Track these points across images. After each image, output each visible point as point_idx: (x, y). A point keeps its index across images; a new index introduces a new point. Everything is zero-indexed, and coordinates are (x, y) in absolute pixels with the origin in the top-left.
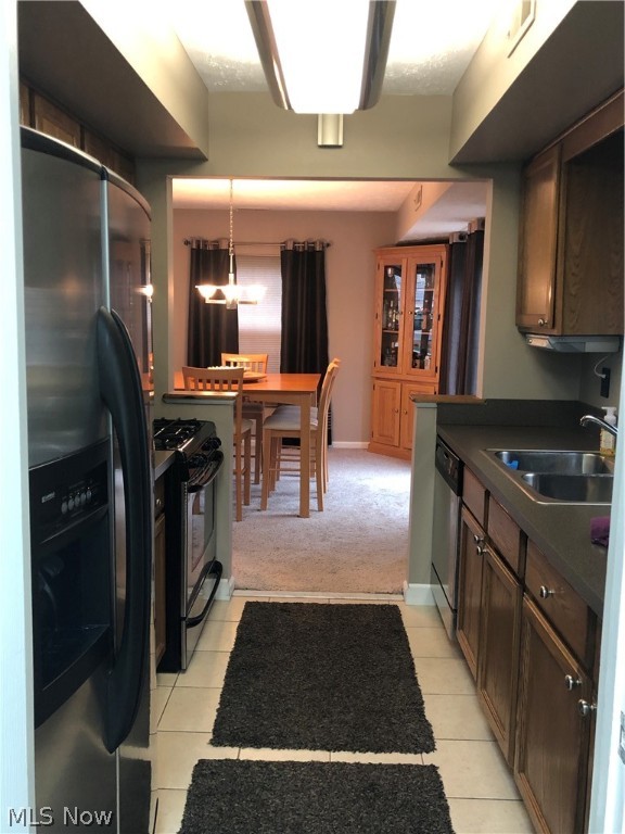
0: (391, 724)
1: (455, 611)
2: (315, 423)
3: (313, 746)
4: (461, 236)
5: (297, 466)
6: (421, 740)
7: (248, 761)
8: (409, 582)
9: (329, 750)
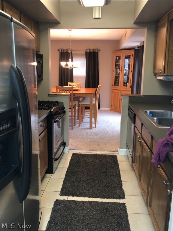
0: (112, 190)
1: (132, 158)
2: (94, 102)
3: (89, 196)
4: (138, 47)
5: (89, 115)
6: (121, 195)
7: (70, 200)
8: (120, 148)
9: (94, 198)
